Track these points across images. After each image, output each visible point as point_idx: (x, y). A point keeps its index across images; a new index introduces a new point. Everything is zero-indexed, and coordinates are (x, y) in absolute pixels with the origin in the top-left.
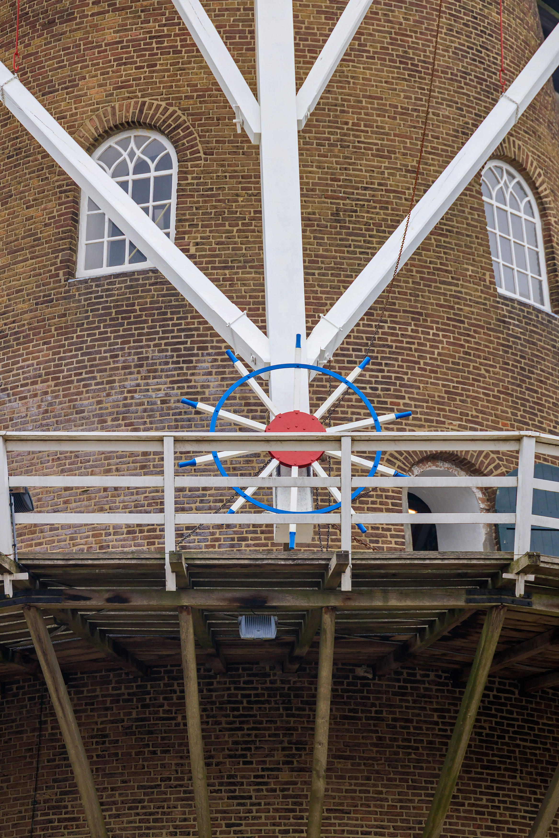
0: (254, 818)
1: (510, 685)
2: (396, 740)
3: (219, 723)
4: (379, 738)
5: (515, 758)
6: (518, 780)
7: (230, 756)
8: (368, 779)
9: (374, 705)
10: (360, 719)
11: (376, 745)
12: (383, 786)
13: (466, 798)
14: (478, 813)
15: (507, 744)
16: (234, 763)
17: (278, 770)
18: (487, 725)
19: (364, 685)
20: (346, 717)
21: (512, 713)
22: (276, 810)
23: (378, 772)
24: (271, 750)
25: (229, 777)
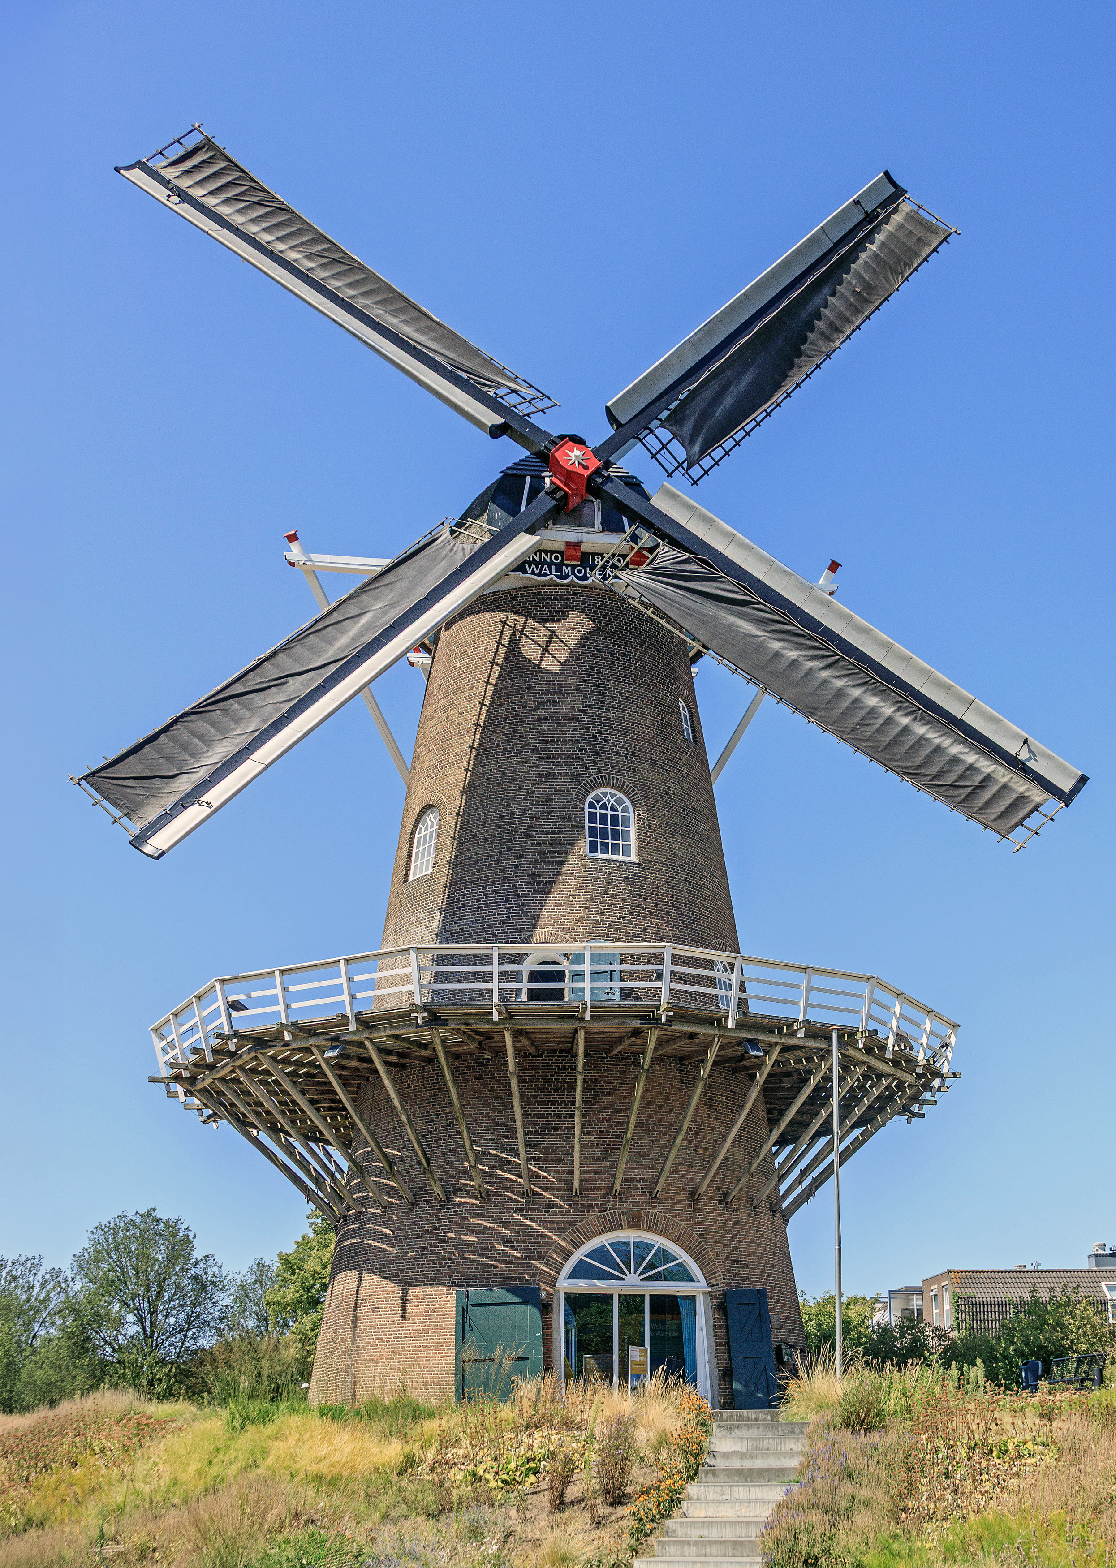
0: (434, 1131)
1: (566, 1053)
2: (499, 1087)
3: (425, 1088)
4: (492, 1087)
5: (564, 1089)
6: (565, 1099)
7: (428, 1103)
8: (484, 1107)
9: (491, 1071)
10: (483, 1079)
11: (489, 1091)
12: (491, 1110)
13: (532, 1111)
14: (538, 1118)
15: (560, 1082)
16: (429, 1106)
17: (446, 1107)
18: (549, 1074)
19: (486, 1062)
20: (477, 1079)
21: (565, 1066)
22: (443, 1126)
23: (489, 1103)
24: (444, 1098)
25: (427, 1112)
